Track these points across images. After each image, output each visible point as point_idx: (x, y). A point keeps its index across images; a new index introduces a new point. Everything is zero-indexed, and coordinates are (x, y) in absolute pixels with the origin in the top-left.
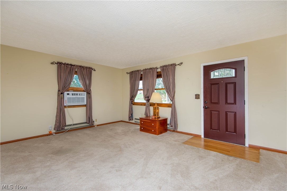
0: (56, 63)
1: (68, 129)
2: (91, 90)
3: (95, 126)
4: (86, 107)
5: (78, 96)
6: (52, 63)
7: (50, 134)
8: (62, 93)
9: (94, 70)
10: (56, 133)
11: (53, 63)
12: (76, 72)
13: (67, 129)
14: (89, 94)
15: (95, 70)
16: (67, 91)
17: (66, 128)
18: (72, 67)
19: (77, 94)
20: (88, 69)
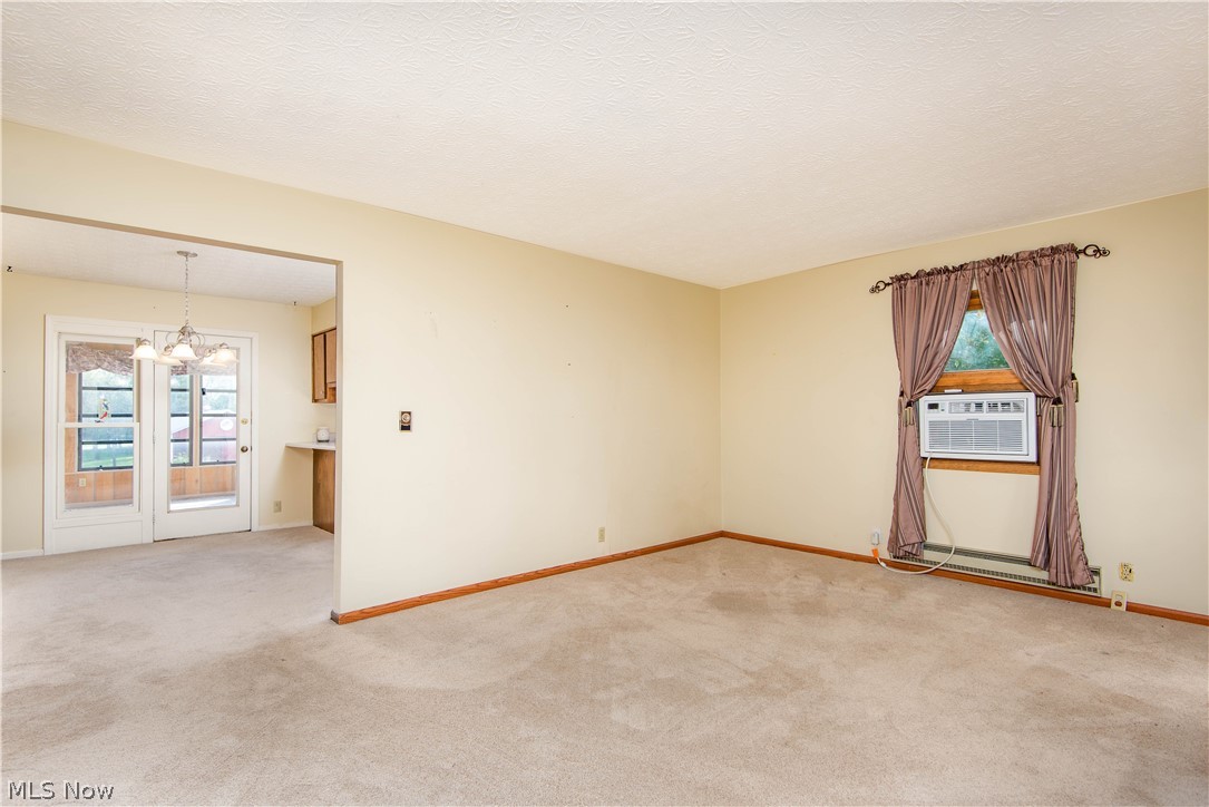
0: (889, 284)
1: (935, 563)
2: (1073, 377)
3: (1113, 606)
4: (1038, 477)
5: (985, 416)
6: (875, 289)
7: (873, 561)
8: (909, 404)
9: (1090, 251)
10: (889, 564)
11: (877, 287)
12: (973, 295)
13: (931, 563)
14: (1057, 401)
15: (1100, 252)
16: (931, 392)
17: (928, 555)
18: (953, 277)
19: (979, 405)
20: (1046, 262)
